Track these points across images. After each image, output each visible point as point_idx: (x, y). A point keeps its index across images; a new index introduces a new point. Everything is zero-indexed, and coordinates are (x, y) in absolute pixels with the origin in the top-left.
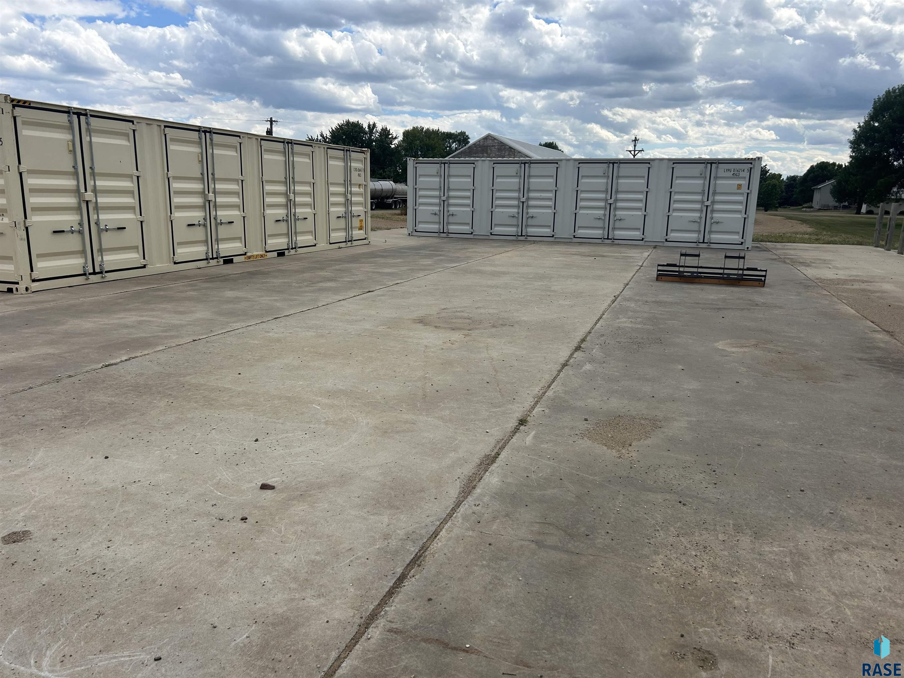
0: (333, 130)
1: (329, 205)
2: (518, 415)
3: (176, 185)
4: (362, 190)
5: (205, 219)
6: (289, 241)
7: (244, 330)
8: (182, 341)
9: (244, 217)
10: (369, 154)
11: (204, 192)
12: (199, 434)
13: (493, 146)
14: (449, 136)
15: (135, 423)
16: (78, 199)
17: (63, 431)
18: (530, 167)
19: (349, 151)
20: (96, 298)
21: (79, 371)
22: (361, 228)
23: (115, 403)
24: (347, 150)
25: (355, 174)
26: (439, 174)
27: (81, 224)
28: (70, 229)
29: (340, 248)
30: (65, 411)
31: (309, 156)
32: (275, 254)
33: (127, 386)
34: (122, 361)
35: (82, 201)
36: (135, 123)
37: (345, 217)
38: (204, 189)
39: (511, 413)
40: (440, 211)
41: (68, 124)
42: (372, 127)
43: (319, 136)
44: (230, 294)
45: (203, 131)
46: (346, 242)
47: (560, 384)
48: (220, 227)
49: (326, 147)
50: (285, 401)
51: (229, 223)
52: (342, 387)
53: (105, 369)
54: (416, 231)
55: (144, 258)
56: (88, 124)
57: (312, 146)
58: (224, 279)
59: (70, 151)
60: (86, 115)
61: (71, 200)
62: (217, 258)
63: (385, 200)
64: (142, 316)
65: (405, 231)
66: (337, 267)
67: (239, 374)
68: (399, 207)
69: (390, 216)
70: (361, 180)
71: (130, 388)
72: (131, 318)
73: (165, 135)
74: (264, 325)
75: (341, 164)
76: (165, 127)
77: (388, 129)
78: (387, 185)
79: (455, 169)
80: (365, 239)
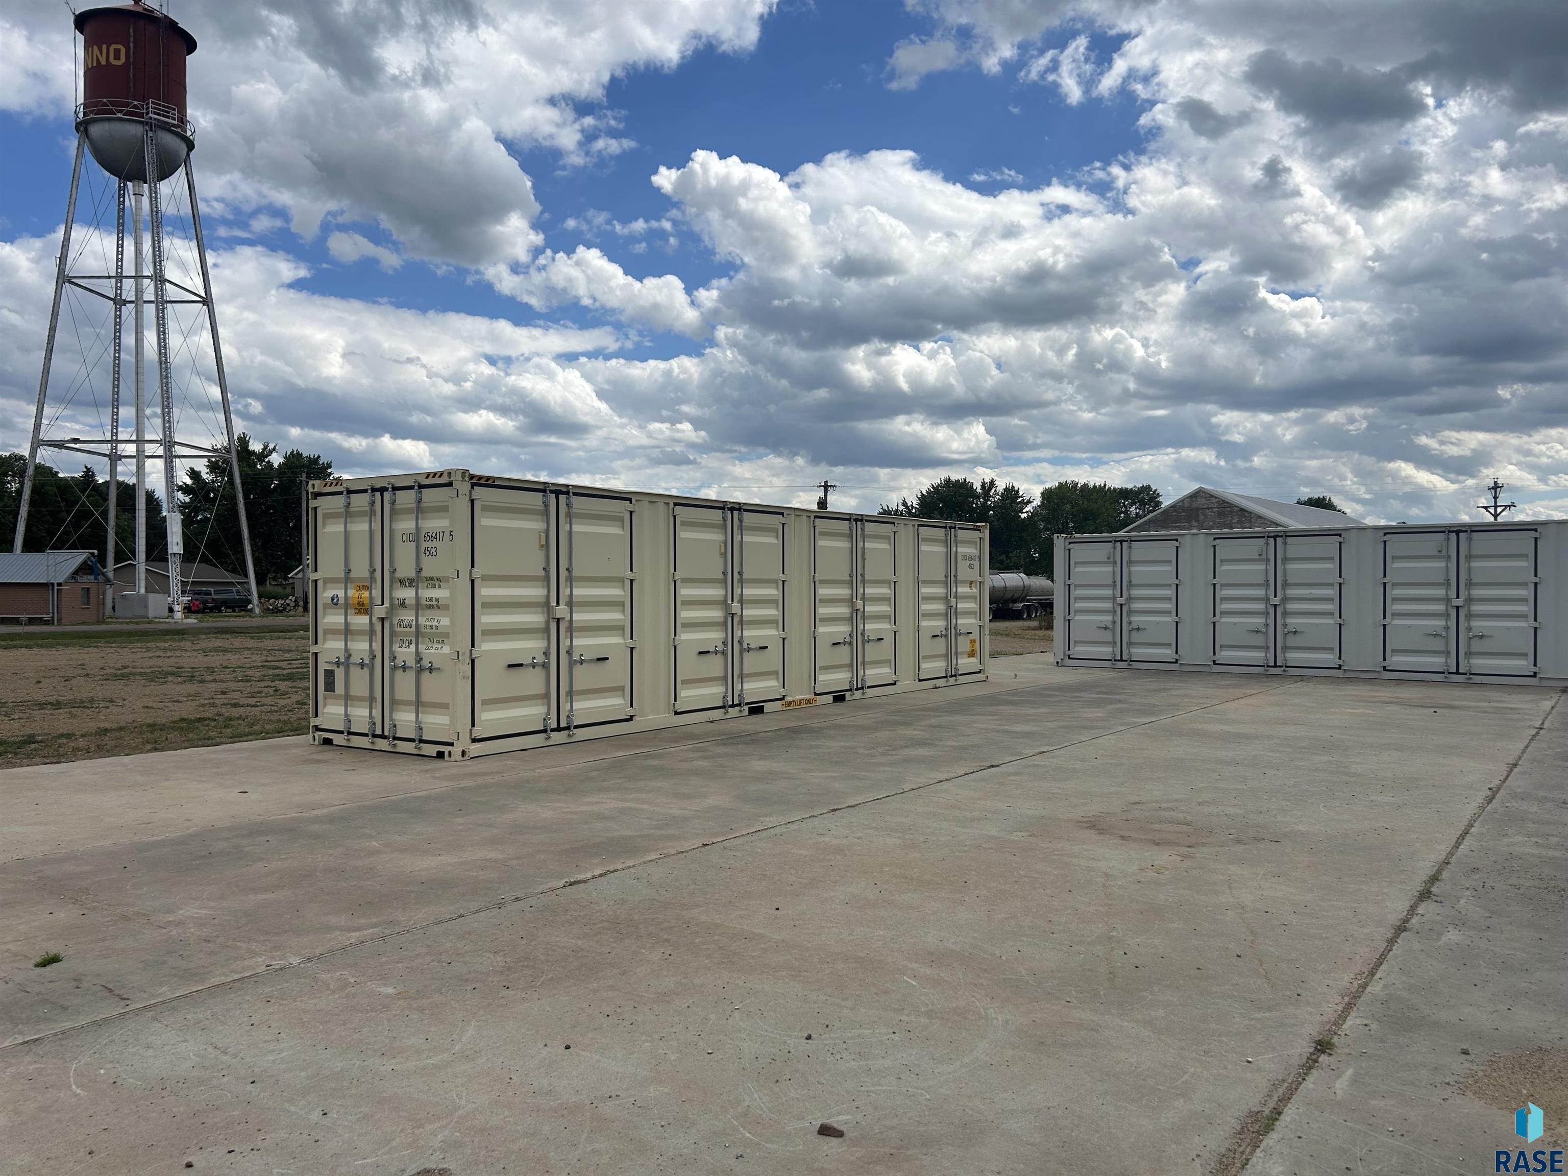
0: (923, 495)
1: (920, 615)
2: (1311, 1030)
3: (685, 592)
4: (974, 590)
5: (725, 643)
6: (852, 677)
7: (783, 829)
8: (686, 846)
9: (784, 639)
10: (987, 532)
11: (726, 601)
12: (713, 1017)
13: (1208, 508)
14: (1124, 493)
15: (611, 988)
16: (546, 615)
17: (504, 992)
18: (1285, 543)
19: (955, 528)
20: (558, 769)
21: (530, 890)
22: (972, 654)
23: (583, 950)
24: (951, 528)
25: (963, 565)
26: (1112, 559)
27: (546, 654)
28: (531, 661)
29: (936, 688)
30: (508, 960)
31: (890, 540)
32: (830, 698)
33: (601, 921)
34: (594, 877)
35: (551, 620)
36: (634, 501)
37: (946, 636)
38: (726, 596)
39: (1295, 1025)
40: (1114, 622)
41: (542, 508)
42: (988, 487)
43: (900, 504)
44: (759, 765)
45: (729, 509)
46: (946, 677)
47: (1397, 969)
48: (746, 654)
49: (916, 524)
50: (854, 965)
51: (761, 648)
52: (953, 947)
53: (568, 889)
54: (1070, 658)
55: (632, 706)
56: (569, 505)
57: (893, 523)
58: (751, 739)
59: (542, 546)
60: (567, 493)
61: (536, 618)
62: (739, 705)
63: (1011, 605)
64: (626, 800)
65: (1050, 658)
66: (933, 721)
67: (777, 909)
68: (1036, 616)
69: (1020, 632)
70: (974, 575)
71: (606, 924)
72: (609, 803)
73: (675, 517)
74: (816, 822)
75: (940, 549)
76: (675, 504)
77: (1016, 489)
78: (1014, 579)
79: (1140, 551)
80: (980, 672)
